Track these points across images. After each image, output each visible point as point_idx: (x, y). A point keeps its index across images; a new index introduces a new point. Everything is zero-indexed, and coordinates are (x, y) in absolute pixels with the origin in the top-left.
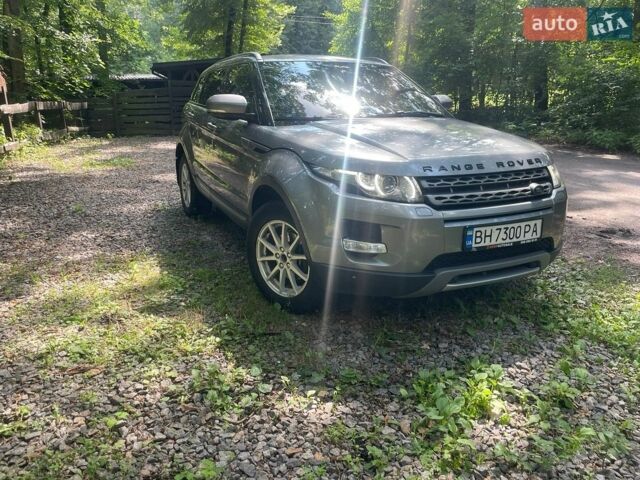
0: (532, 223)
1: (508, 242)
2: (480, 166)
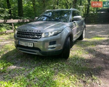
0: (31, 43)
1: (26, 45)
2: (26, 31)
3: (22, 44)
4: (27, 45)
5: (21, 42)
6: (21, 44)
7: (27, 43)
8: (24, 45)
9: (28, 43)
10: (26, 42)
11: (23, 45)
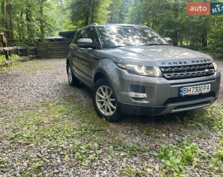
0: (207, 85)
1: (197, 93)
2: (185, 63)
3: (189, 93)
4: (200, 92)
5: (187, 88)
6: (187, 94)
7: (200, 86)
8: (194, 92)
9: (203, 86)
10: (198, 86)
11: (191, 93)
